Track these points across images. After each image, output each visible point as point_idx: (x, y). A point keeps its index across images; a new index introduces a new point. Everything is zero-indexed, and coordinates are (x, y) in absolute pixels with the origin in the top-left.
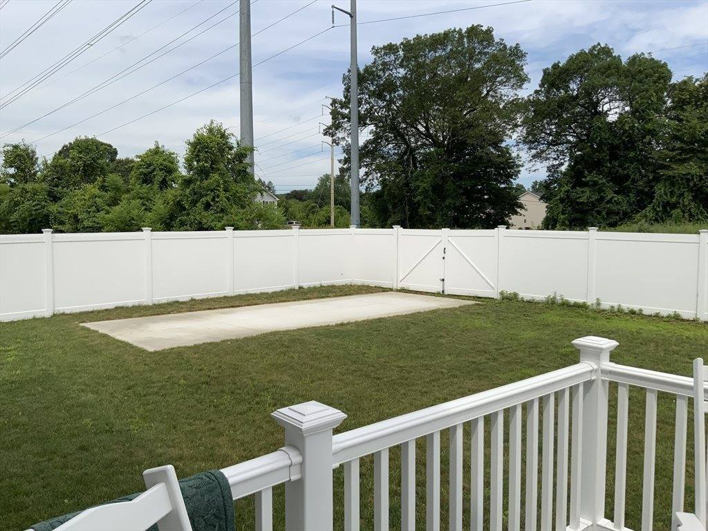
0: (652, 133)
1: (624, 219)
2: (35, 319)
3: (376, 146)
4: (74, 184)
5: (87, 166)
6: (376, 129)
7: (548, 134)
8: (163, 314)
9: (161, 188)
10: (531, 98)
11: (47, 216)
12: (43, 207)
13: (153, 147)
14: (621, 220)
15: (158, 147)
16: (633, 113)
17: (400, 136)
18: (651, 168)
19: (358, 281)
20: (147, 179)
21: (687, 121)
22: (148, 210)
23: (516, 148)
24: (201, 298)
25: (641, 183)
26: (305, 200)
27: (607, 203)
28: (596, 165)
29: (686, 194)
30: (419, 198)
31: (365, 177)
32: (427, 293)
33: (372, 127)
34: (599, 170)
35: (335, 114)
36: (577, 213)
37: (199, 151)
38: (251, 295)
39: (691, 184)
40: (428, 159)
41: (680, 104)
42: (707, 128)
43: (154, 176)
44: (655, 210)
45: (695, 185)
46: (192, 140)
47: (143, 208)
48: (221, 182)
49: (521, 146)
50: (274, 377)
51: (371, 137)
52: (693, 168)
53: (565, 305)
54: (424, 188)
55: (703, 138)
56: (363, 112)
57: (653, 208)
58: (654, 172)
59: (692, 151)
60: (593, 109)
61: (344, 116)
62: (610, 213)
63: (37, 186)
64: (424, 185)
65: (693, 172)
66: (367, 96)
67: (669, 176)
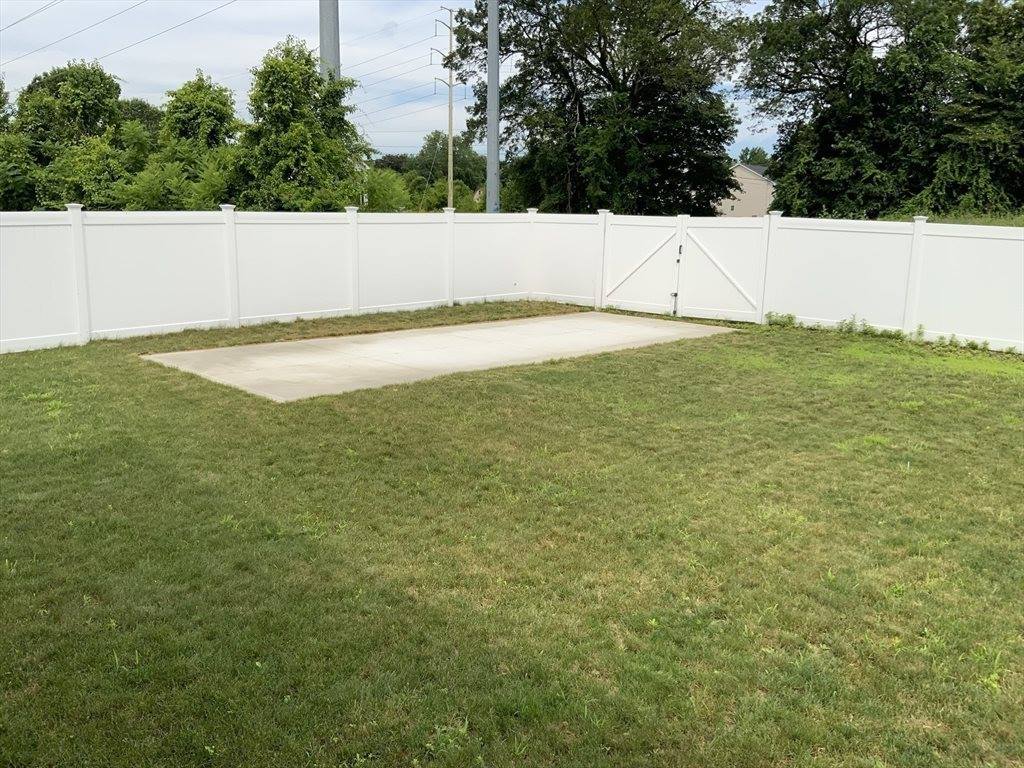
0: (937, 77)
1: (888, 206)
2: (62, 349)
3: (524, 87)
4: (70, 137)
5: (89, 109)
6: (526, 59)
7: (782, 75)
8: (264, 342)
9: (210, 145)
10: (760, 18)
11: (31, 187)
12: (25, 172)
13: (194, 79)
14: (884, 207)
15: (201, 80)
16: (911, 46)
17: (560, 71)
18: (932, 131)
19: (539, 293)
20: (185, 129)
21: (993, 60)
22: (195, 178)
23: (733, 95)
24: (311, 318)
25: (916, 153)
26: (406, 171)
27: (866, 182)
28: (852, 125)
29: (982, 171)
30: (588, 170)
31: (505, 136)
32: (650, 315)
33: (519, 56)
34: (856, 133)
35: (462, 34)
36: (820, 197)
37: (272, 85)
38: (386, 314)
39: (991, 157)
40: (602, 107)
41: (983, 35)
42: (1022, 72)
43: (199, 125)
44: (935, 194)
45: (997, 158)
46: (261, 68)
47: (186, 175)
48: (309, 135)
49: (742, 92)
50: (490, 446)
51: (517, 72)
52: (996, 132)
53: (868, 334)
54: (596, 155)
55: (1013, 87)
56: (503, 32)
57: (933, 192)
58: (937, 137)
59: (996, 106)
60: (850, 38)
61: (475, 38)
62: (868, 197)
63: (12, 138)
64: (598, 149)
65: (995, 138)
66: (512, 7)
67: (960, 144)
